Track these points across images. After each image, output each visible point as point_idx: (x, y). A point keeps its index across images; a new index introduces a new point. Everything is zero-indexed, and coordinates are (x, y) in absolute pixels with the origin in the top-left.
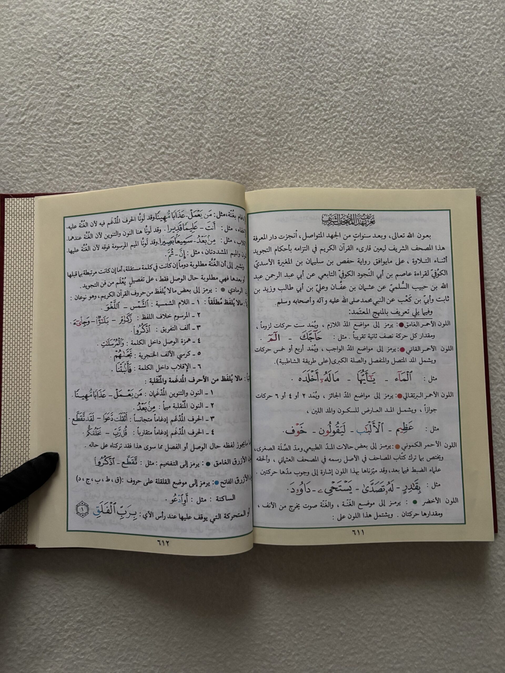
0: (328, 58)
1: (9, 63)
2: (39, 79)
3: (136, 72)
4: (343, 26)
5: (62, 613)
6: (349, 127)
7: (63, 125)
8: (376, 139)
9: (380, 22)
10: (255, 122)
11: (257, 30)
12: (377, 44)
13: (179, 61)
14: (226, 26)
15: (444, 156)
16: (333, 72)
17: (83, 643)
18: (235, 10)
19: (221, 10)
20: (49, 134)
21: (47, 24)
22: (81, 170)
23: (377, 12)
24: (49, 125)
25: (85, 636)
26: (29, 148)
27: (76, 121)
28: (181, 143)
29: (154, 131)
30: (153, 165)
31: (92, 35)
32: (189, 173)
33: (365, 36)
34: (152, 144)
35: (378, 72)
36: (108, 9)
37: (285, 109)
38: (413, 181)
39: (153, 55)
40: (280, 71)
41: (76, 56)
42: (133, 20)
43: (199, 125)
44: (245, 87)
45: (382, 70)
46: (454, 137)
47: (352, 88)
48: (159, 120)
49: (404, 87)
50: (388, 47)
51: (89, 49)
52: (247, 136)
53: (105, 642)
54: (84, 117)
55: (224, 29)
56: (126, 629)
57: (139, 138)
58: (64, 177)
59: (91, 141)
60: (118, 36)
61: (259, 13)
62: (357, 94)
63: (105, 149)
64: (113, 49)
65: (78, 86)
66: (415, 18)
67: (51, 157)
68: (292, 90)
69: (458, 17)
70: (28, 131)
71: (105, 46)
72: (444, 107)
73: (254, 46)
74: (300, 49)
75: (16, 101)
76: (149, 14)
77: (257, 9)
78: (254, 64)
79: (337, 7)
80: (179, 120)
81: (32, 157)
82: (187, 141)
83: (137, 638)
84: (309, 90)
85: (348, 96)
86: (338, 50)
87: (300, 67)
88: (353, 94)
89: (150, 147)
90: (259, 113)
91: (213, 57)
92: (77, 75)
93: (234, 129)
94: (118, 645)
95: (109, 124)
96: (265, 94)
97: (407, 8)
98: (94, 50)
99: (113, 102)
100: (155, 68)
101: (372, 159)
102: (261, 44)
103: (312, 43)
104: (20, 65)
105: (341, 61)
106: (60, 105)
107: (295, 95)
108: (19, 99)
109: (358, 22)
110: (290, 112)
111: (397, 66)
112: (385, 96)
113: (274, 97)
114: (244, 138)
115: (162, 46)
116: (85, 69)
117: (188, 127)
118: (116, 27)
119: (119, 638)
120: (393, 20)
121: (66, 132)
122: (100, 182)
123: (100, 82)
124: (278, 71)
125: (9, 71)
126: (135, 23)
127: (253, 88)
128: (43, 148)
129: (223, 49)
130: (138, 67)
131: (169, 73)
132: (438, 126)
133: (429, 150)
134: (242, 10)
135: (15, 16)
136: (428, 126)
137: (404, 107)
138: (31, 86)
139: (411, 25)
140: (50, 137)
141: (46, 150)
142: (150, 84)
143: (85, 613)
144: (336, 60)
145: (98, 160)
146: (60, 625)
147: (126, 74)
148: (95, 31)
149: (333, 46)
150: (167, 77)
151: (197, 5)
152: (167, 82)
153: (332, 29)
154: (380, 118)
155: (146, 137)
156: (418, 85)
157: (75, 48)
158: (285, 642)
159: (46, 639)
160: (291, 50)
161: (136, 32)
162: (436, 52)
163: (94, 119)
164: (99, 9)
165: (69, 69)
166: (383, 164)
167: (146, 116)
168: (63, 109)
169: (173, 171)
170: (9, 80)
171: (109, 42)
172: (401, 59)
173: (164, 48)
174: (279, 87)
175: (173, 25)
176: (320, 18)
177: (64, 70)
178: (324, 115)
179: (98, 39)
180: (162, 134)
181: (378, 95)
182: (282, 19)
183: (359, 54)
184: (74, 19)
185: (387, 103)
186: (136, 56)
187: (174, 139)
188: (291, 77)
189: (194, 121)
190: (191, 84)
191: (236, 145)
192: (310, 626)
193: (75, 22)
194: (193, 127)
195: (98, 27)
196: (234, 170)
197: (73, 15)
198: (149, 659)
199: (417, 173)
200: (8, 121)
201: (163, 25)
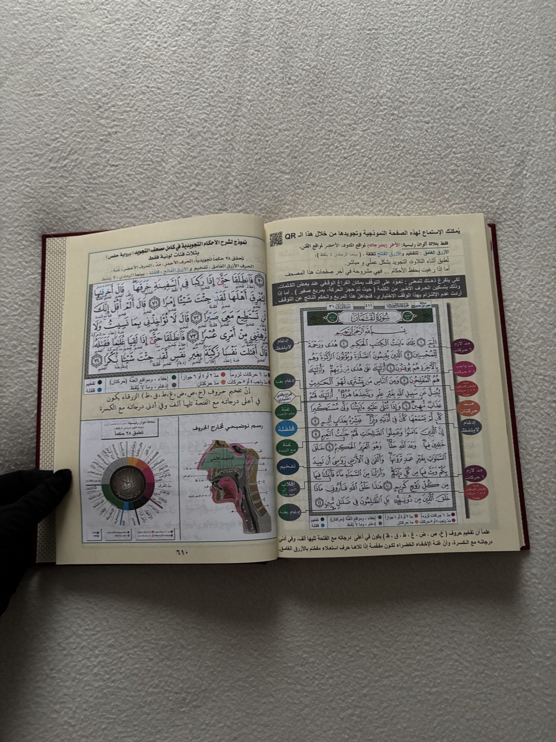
0: (346, 103)
1: (53, 113)
2: (80, 127)
3: (169, 119)
4: (359, 74)
5: (93, 637)
6: (368, 163)
7: (101, 168)
8: (394, 173)
9: (393, 69)
10: (279, 161)
11: (280, 80)
12: (391, 89)
13: (209, 109)
14: (251, 77)
15: (459, 187)
16: (351, 115)
17: (113, 669)
18: (259, 63)
19: (247, 63)
20: (89, 176)
21: (88, 78)
22: (118, 207)
23: (390, 61)
24: (88, 168)
25: (115, 662)
26: (71, 189)
27: (113, 163)
28: (210, 180)
29: (185, 170)
30: (184, 201)
31: (129, 87)
32: (218, 208)
33: (380, 83)
34: (183, 182)
35: (393, 114)
36: (144, 64)
37: (307, 149)
38: (430, 211)
39: (185, 103)
40: (301, 116)
41: (113, 106)
42: (166, 73)
43: (227, 164)
44: (270, 130)
45: (396, 112)
46: (467, 170)
47: (369, 129)
48: (190, 160)
49: (418, 127)
50: (401, 92)
51: (126, 99)
52: (272, 174)
53: (136, 668)
54: (121, 159)
55: (249, 80)
56: (157, 653)
57: (171, 177)
58: (102, 214)
59: (127, 181)
60: (152, 87)
61: (282, 65)
62: (374, 134)
63: (140, 188)
64: (148, 99)
65: (116, 133)
66: (426, 65)
67: (90, 196)
68: (313, 132)
69: (466, 62)
70: (70, 174)
71: (141, 97)
72: (456, 143)
73: (278, 94)
74: (320, 96)
75: (59, 147)
76: (181, 68)
77: (279, 61)
78: (277, 110)
79: (354, 57)
80: (208, 160)
81: (73, 197)
82: (216, 179)
83: (168, 663)
84: (329, 131)
85: (365, 135)
86: (355, 96)
87: (321, 112)
88: (370, 134)
89: (181, 184)
90: (283, 153)
91: (239, 104)
92: (115, 123)
93: (259, 168)
94: (149, 670)
95: (144, 165)
96: (288, 136)
97: (418, 56)
98: (131, 100)
99: (147, 145)
100: (187, 115)
101: (390, 192)
102: (283, 92)
103: (330, 90)
104: (63, 115)
105: (358, 106)
106: (99, 150)
107: (316, 137)
108: (61, 145)
109: (373, 70)
110: (312, 151)
111: (411, 108)
112: (401, 135)
113: (297, 139)
114: (269, 175)
115: (193, 96)
116: (123, 117)
117: (216, 166)
118: (151, 80)
119: (150, 664)
120: (406, 68)
121: (105, 174)
122: (134, 217)
123: (136, 128)
124: (300, 116)
125: (53, 120)
126: (168, 76)
127: (277, 131)
128: (82, 189)
129: (249, 97)
130: (170, 114)
131: (199, 119)
132: (451, 160)
133: (445, 182)
134: (266, 62)
135: (59, 71)
136: (442, 161)
137: (418, 144)
138: (72, 133)
139: (422, 71)
140: (89, 179)
141: (86, 191)
142: (182, 129)
143: (117, 636)
144: (354, 105)
145: (133, 198)
146: (91, 650)
147: (159, 121)
148: (132, 83)
149: (350, 92)
150: (197, 122)
151: (225, 59)
152: (197, 126)
153: (349, 78)
154: (397, 155)
155: (178, 175)
156: (430, 125)
157: (113, 98)
158: (318, 664)
159: (75, 665)
160: (311, 97)
161: (168, 84)
162: (447, 94)
163: (130, 161)
164: (135, 64)
165: (107, 118)
166: (401, 195)
167: (178, 156)
168: (102, 153)
169: (202, 206)
170: (52, 128)
171: (144, 93)
172: (414, 102)
173: (194, 97)
174: (302, 130)
175: (203, 77)
176: (338, 68)
177: (103, 118)
178: (344, 153)
179: (134, 91)
180: (193, 173)
181: (394, 134)
182: (303, 70)
183: (374, 99)
184: (112, 72)
185: (402, 141)
186: (169, 104)
187: (203, 177)
188: (312, 120)
189: (222, 161)
190: (219, 128)
191: (262, 182)
192: (344, 648)
193: (113, 76)
194: (221, 166)
195: (134, 79)
196: (260, 205)
197: (112, 70)
198: (181, 685)
199: (433, 204)
200: (52, 165)
201: (193, 77)
